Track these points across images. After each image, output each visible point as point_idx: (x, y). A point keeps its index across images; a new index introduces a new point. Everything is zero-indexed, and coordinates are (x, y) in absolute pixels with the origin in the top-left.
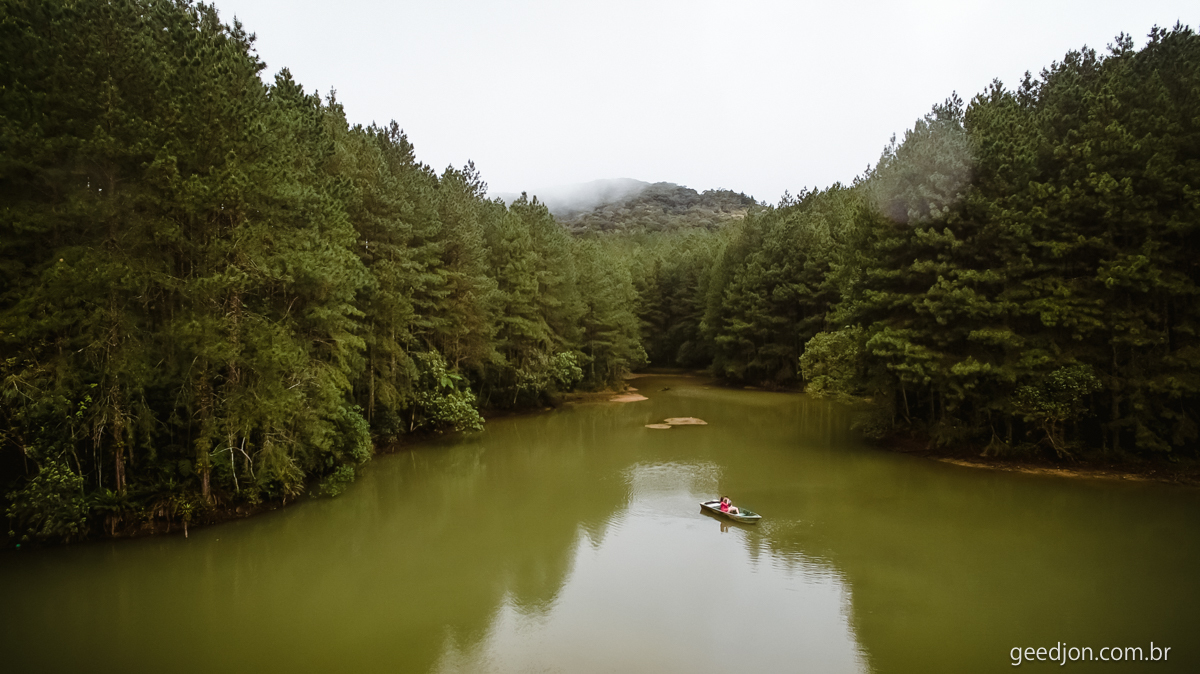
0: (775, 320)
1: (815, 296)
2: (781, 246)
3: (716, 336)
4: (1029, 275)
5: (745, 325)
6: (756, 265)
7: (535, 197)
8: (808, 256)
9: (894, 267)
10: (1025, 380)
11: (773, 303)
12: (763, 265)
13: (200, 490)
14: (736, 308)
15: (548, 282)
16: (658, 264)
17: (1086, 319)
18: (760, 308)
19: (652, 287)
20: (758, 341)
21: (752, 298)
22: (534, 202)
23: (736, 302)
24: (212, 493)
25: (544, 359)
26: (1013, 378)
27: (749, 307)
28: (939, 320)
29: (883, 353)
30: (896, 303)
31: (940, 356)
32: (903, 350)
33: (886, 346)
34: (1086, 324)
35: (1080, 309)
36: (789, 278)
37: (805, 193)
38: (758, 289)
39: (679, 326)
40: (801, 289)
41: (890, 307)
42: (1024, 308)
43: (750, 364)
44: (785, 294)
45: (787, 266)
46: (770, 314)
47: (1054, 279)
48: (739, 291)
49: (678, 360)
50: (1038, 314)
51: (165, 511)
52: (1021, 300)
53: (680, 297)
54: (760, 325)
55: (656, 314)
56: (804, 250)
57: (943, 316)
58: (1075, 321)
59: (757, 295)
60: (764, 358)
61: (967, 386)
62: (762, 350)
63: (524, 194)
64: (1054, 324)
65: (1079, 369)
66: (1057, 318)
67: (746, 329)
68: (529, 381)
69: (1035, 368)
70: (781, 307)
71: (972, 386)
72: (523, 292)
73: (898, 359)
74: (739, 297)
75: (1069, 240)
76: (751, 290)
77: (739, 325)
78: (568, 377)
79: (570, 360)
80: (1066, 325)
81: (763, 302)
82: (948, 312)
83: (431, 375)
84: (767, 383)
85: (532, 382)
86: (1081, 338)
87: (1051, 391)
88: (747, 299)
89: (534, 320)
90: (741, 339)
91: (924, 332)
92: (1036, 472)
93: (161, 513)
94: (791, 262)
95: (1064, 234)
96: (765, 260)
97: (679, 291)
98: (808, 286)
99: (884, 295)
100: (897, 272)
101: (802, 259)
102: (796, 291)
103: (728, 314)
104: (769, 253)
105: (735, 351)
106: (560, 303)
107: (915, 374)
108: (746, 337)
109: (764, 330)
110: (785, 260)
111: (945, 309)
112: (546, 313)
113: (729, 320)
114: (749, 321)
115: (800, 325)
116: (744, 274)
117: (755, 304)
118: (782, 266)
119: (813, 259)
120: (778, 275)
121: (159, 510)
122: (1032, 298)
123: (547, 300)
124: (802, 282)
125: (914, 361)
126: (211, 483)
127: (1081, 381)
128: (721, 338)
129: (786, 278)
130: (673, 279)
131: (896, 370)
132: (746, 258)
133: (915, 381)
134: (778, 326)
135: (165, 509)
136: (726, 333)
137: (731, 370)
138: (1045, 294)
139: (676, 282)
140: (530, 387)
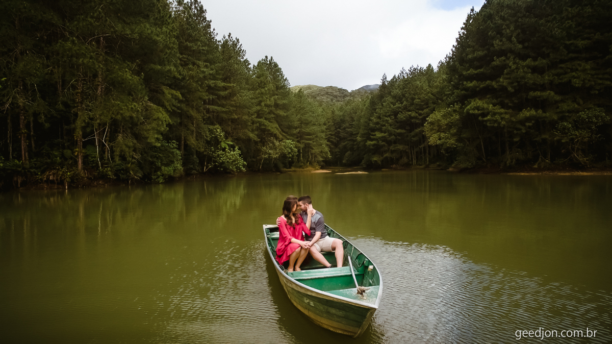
0: (399, 131)
1: (421, 117)
2: (402, 93)
3: (366, 142)
4: (562, 61)
5: (383, 134)
6: (388, 103)
7: (272, 57)
8: (416, 97)
9: (480, 67)
10: (563, 119)
11: (397, 123)
12: (392, 103)
13: (77, 167)
14: (377, 127)
15: (280, 102)
16: (333, 112)
17: (600, 82)
18: (391, 125)
19: (330, 123)
20: (389, 143)
21: (386, 120)
22: (271, 60)
23: (377, 123)
24: (84, 169)
25: (277, 143)
26: (555, 117)
27: (384, 125)
28: (510, 89)
29: (476, 112)
30: (482, 86)
31: (510, 111)
32: (488, 109)
33: (478, 108)
34: (600, 84)
35: (595, 76)
36: (406, 109)
37: (412, 68)
38: (389, 116)
39: (344, 144)
40: (413, 114)
41: (478, 89)
42: (561, 79)
43: (385, 155)
44: (404, 117)
45: (405, 103)
46: (396, 128)
47: (578, 62)
48: (379, 118)
49: (344, 162)
50: (570, 81)
51: (54, 176)
52: (558, 75)
53: (344, 129)
54: (390, 134)
55: (332, 138)
56: (414, 94)
57: (512, 87)
58: (593, 83)
59: (389, 119)
60: (392, 152)
61: (527, 124)
62: (392, 148)
63: (266, 57)
64: (580, 85)
65: (595, 110)
66: (582, 82)
67: (382, 137)
68: (270, 154)
69: (569, 112)
70: (402, 124)
71: (531, 124)
72: (266, 105)
73: (484, 115)
74: (378, 120)
75: (589, 39)
76: (386, 116)
77: (379, 135)
78: (290, 153)
79: (292, 144)
80: (587, 85)
81: (392, 122)
82: (515, 84)
83: (216, 137)
84: (394, 166)
85: (271, 154)
86: (597, 92)
87: (578, 125)
88: (383, 121)
89: (271, 122)
90: (380, 142)
91: (499, 99)
92: (567, 174)
93: (51, 178)
94: (407, 101)
95: (585, 35)
96: (393, 101)
97: (344, 126)
98: (416, 113)
99: (474, 82)
100: (482, 70)
101: (413, 99)
102: (410, 115)
103: (373, 130)
104: (394, 97)
105: (377, 150)
106: (285, 114)
107: (496, 121)
108: (383, 141)
109: (393, 137)
110: (403, 100)
111: (512, 83)
112: (278, 119)
113: (374, 133)
114: (385, 133)
115: (412, 134)
116: (381, 108)
117: (388, 123)
118: (402, 103)
119: (419, 99)
120: (400, 108)
121: (50, 175)
122: (566, 73)
123: (278, 112)
124: (413, 110)
125: (495, 114)
126: (84, 163)
127: (597, 117)
128: (369, 143)
129: (404, 109)
130: (341, 120)
131: (484, 121)
132: (382, 100)
133: (496, 125)
134: (400, 134)
135: (54, 174)
136: (372, 140)
137: (375, 159)
138: (572, 70)
139: (343, 121)
140: (269, 157)
